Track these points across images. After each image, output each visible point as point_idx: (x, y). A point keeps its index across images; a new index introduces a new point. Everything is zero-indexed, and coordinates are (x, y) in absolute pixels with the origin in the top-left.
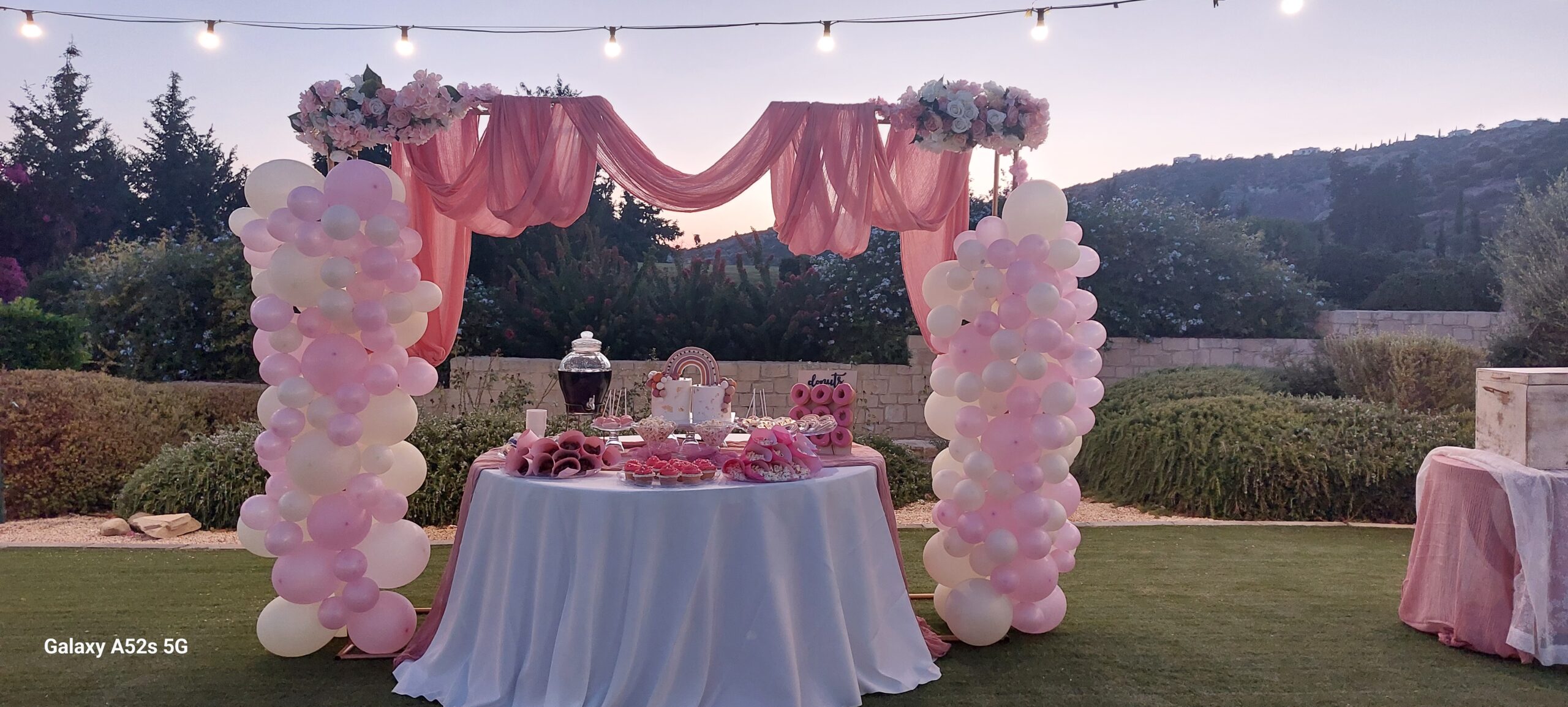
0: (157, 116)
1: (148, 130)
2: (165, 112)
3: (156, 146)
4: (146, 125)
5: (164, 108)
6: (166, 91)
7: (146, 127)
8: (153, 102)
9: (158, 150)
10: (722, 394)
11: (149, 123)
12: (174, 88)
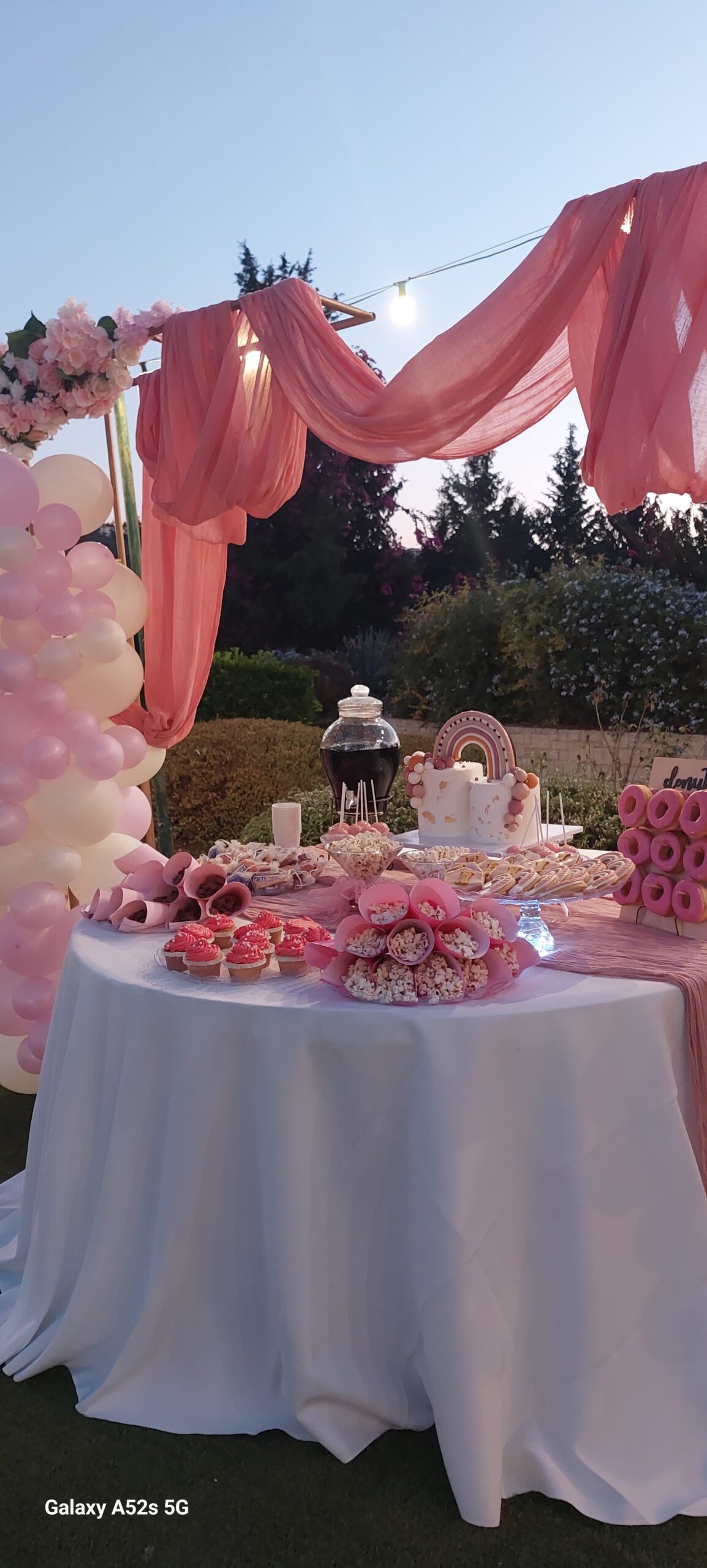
0: (558, 469)
1: (550, 483)
2: (564, 464)
3: (556, 498)
4: (549, 479)
5: (563, 460)
6: (565, 444)
7: (549, 481)
8: (554, 456)
9: (558, 502)
10: (506, 799)
11: (551, 477)
12: (571, 439)
